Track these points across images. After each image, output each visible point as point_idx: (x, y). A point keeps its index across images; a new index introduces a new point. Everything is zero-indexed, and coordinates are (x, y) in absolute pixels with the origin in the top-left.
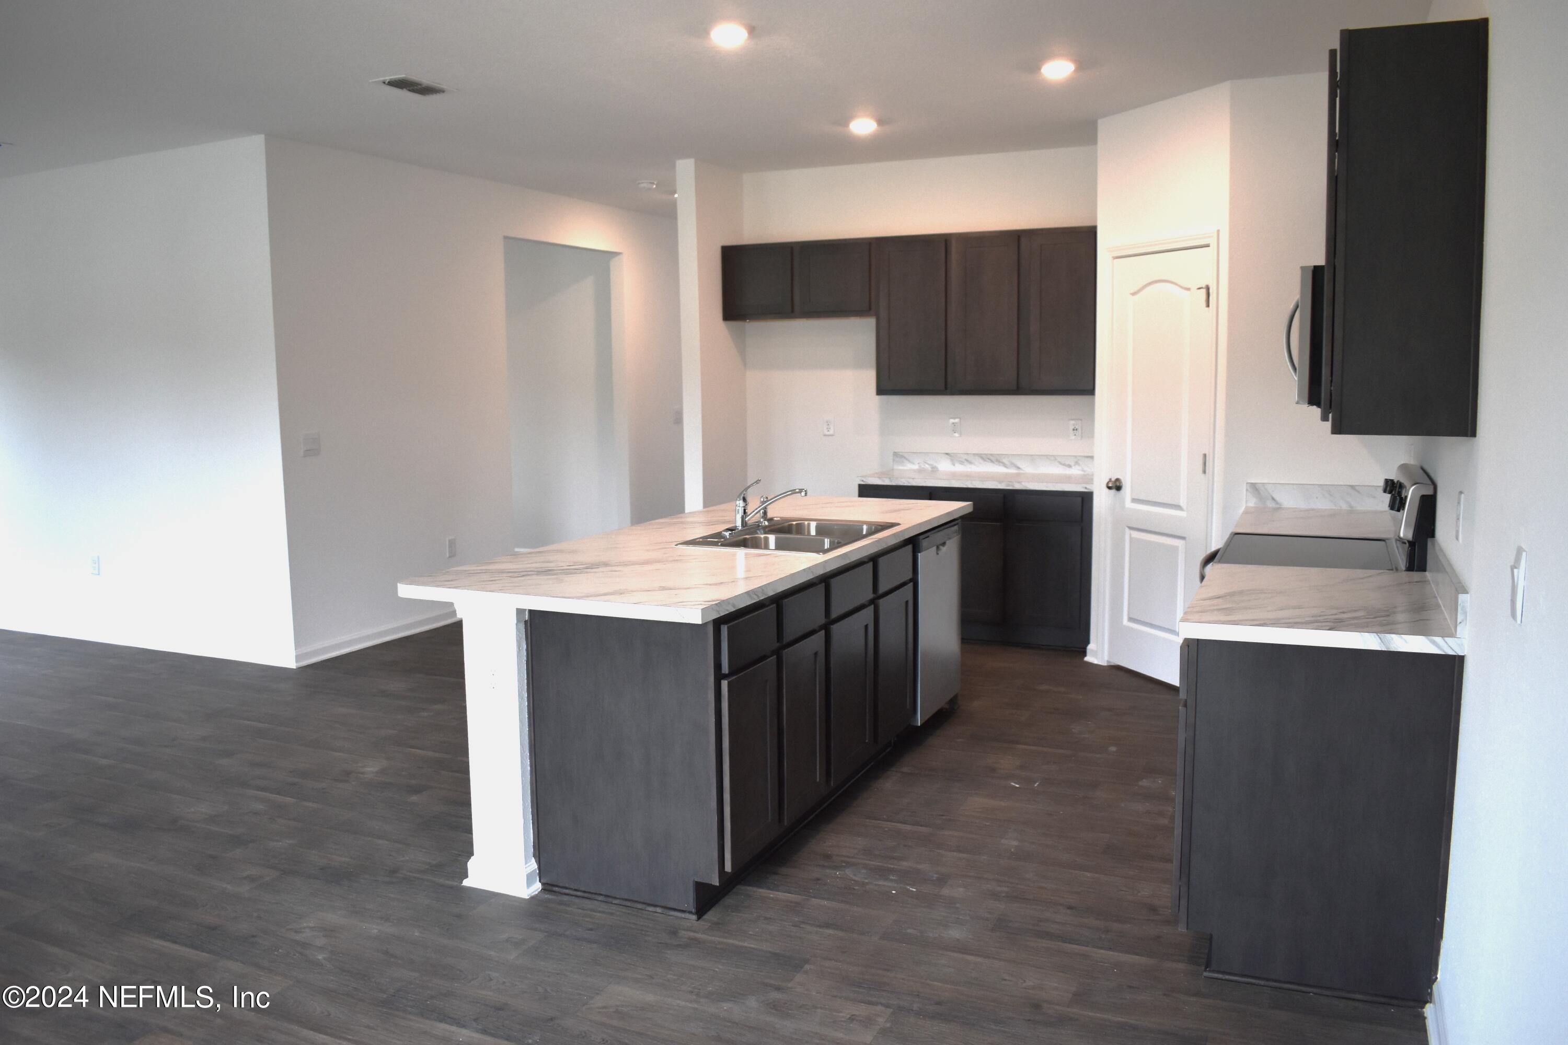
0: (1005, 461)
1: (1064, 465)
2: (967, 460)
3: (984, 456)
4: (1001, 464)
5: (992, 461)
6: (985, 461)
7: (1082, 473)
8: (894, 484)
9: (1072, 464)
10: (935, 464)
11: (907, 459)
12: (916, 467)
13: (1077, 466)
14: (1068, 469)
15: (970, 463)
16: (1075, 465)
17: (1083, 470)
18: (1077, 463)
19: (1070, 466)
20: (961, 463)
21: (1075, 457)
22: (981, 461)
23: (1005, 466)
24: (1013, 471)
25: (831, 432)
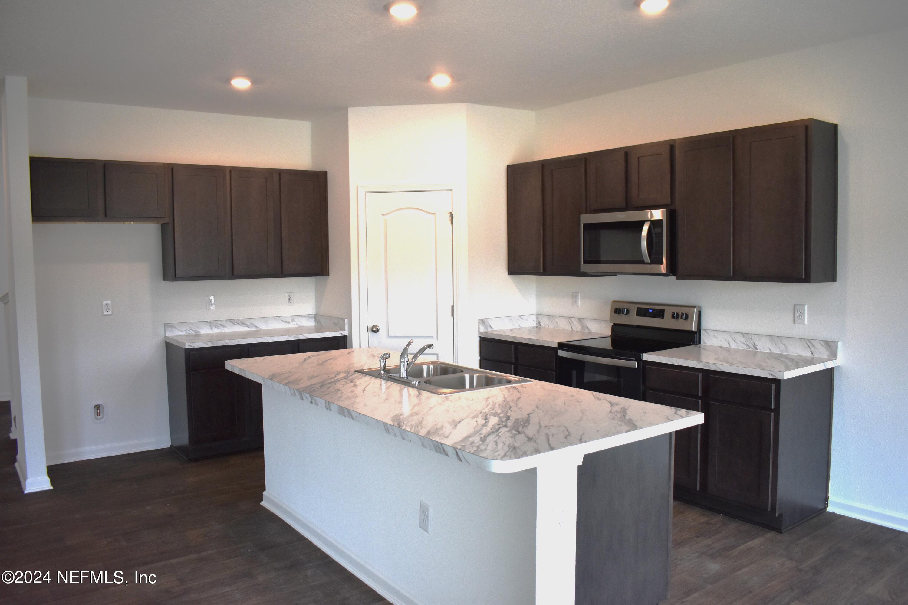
0: (248, 323)
1: (285, 322)
2: (221, 325)
3: (233, 321)
4: (245, 325)
5: (239, 324)
6: (234, 324)
7: (297, 326)
8: (215, 346)
9: (290, 321)
10: (197, 330)
11: (175, 328)
12: (184, 333)
13: (293, 322)
14: (287, 324)
15: (224, 326)
16: (292, 321)
17: (297, 324)
18: (293, 320)
19: (289, 323)
20: (217, 327)
21: (292, 316)
22: (232, 325)
23: (248, 326)
24: (253, 329)
25: (110, 313)
